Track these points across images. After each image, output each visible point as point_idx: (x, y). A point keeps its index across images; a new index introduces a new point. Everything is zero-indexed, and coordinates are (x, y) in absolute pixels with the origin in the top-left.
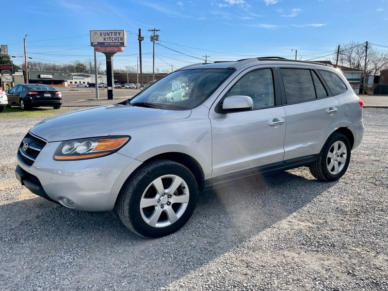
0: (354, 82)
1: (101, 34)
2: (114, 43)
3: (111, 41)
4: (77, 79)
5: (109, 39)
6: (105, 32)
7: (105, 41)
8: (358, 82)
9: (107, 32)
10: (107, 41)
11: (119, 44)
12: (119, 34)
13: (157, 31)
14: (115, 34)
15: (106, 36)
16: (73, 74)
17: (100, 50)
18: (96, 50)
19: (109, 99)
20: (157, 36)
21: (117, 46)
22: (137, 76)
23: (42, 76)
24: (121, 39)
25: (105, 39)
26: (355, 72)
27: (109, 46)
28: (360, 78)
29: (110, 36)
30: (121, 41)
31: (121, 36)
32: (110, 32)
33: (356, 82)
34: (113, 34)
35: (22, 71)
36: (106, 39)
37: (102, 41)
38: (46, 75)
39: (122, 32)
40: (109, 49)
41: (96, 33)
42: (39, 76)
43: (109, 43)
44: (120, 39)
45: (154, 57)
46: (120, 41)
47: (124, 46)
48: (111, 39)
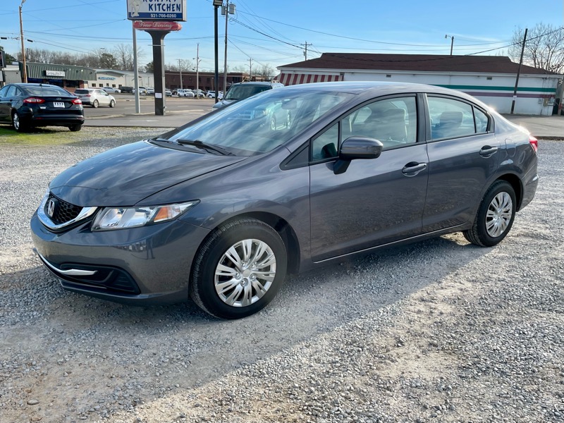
0: (546, 93)
2: (166, 14)
3: (161, 11)
4: (103, 78)
5: (157, 7)
7: (151, 11)
8: (553, 93)
10: (154, 11)
11: (175, 16)
15: (154, 2)
16: (97, 70)
17: (142, 27)
18: (136, 26)
19: (157, 114)
20: (232, 6)
21: (171, 20)
23: (49, 73)
24: (178, 8)
25: (150, 7)
26: (548, 76)
27: (159, 19)
28: (555, 87)
29: (160, 2)
30: (178, 12)
31: (178, 2)
33: (549, 93)
35: (18, 63)
36: (153, 7)
37: (146, 10)
38: (54, 72)
40: (158, 26)
42: (45, 72)
43: (158, 14)
44: (175, 6)
46: (176, 12)
47: (182, 20)
48: (161, 6)
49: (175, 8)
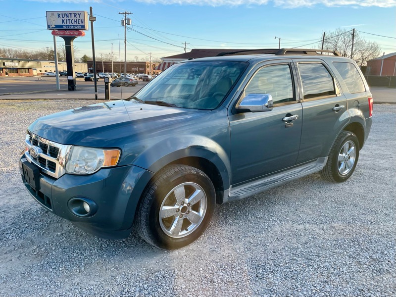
1: (59, 15)
2: (74, 26)
3: (71, 24)
5: (68, 21)
6: (63, 13)
7: (63, 24)
9: (65, 13)
10: (66, 24)
11: (80, 27)
12: (79, 15)
13: (128, 14)
14: (75, 16)
15: (65, 18)
17: (58, 34)
18: (54, 34)
19: (70, 90)
20: (129, 20)
21: (78, 30)
22: (111, 65)
24: (82, 21)
25: (63, 21)
27: (69, 29)
29: (69, 18)
30: (82, 24)
31: (82, 18)
32: (69, 13)
34: (73, 15)
36: (65, 21)
37: (60, 23)
38: (11, 63)
39: (82, 13)
40: (68, 33)
41: (53, 14)
43: (68, 26)
44: (80, 21)
45: (125, 43)
46: (80, 24)
47: (85, 30)
48: (70, 21)
49: (80, 22)
